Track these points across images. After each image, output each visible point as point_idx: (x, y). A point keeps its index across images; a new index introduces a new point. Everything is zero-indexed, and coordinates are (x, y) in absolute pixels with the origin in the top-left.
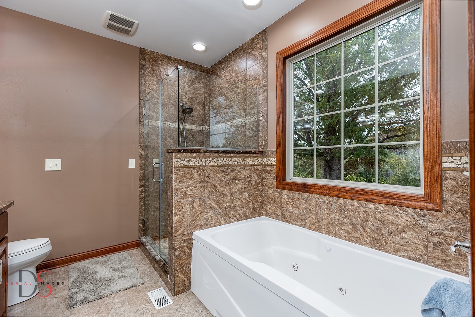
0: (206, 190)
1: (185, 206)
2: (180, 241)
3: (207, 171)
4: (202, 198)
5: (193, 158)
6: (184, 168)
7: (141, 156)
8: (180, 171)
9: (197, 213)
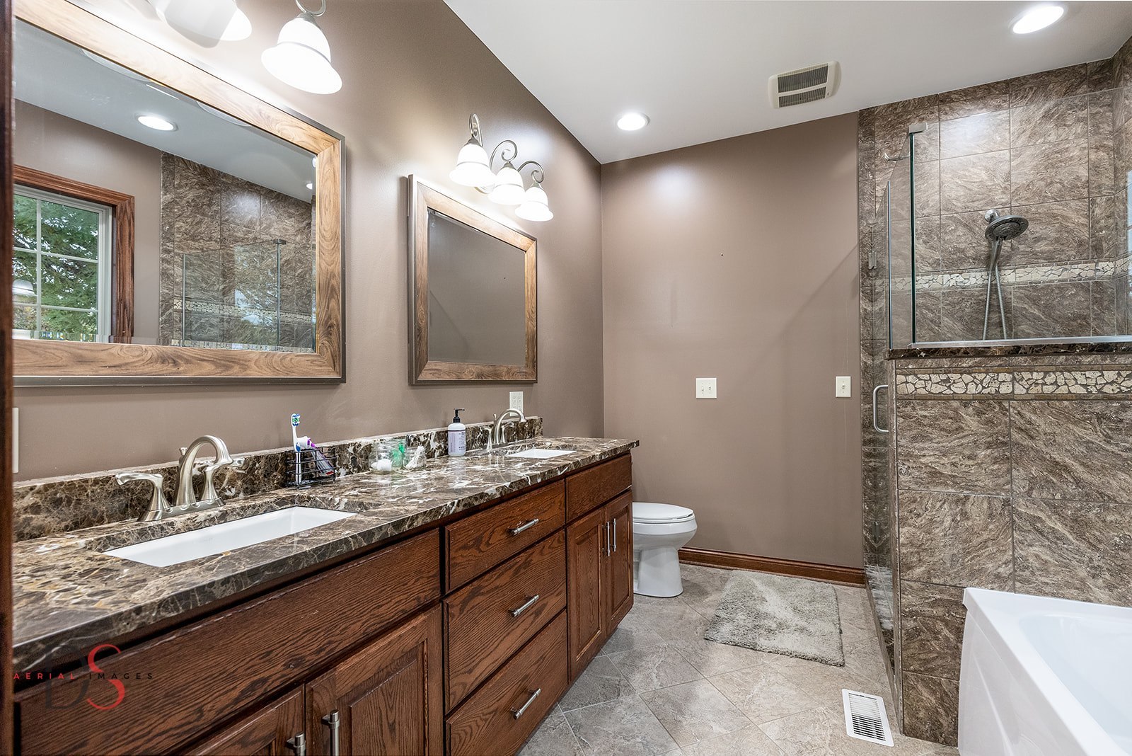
0: (1014, 473)
1: (934, 507)
2: (918, 597)
3: (1019, 413)
4: (997, 494)
5: (962, 374)
6: (930, 402)
7: (866, 370)
8: (914, 409)
9: (979, 535)
